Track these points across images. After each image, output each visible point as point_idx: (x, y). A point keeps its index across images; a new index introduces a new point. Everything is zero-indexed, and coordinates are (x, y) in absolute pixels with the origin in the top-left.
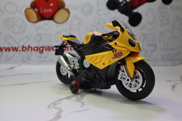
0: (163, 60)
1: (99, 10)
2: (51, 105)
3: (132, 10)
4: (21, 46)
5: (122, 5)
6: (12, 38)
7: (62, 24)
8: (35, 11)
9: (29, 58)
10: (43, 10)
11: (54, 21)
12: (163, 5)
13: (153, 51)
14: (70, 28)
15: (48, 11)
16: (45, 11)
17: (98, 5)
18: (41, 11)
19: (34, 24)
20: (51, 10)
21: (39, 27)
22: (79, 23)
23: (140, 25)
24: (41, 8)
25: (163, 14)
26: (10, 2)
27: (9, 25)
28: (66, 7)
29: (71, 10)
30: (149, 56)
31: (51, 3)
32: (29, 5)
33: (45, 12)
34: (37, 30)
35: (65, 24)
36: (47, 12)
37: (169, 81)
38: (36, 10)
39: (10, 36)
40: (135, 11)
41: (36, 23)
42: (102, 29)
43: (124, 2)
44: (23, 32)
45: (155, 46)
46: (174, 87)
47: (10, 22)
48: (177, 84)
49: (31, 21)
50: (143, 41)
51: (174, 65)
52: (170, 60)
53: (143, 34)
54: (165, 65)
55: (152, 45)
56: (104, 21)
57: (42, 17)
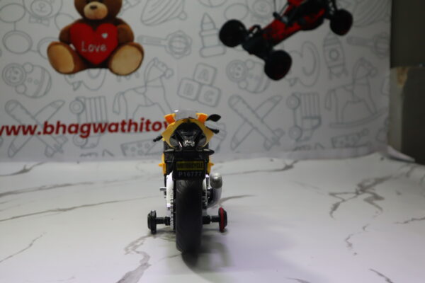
0: (334, 147)
1: (204, 47)
2: (130, 248)
3: (271, 47)
4: (42, 122)
5: (251, 35)
6: (22, 107)
7: (128, 77)
8: (70, 49)
9: (59, 149)
10: (86, 47)
11: (112, 71)
12: (333, 35)
13: (314, 128)
14: (146, 86)
15: (97, 50)
16: (91, 48)
17: (202, 37)
18: (83, 50)
19: (67, 76)
20: (103, 48)
21: (80, 83)
22: (164, 75)
23: (288, 76)
24: (83, 43)
25: (334, 55)
26: (15, 30)
27: (15, 78)
28: (136, 41)
29: (145, 48)
30: (307, 139)
31: (104, 32)
32: (55, 36)
33: (92, 50)
34: (75, 89)
35: (133, 76)
36: (95, 51)
37: (333, 194)
38: (72, 46)
39: (17, 103)
40: (277, 48)
41: (72, 75)
42: (211, 85)
43: (255, 31)
44: (45, 93)
45: (319, 118)
46: (335, 207)
47: (17, 73)
48: (344, 200)
49: (62, 70)
50: (294, 109)
51: (356, 156)
52: (347, 146)
53: (294, 95)
54: (339, 158)
55: (312, 118)
56: (215, 70)
57: (85, 62)
